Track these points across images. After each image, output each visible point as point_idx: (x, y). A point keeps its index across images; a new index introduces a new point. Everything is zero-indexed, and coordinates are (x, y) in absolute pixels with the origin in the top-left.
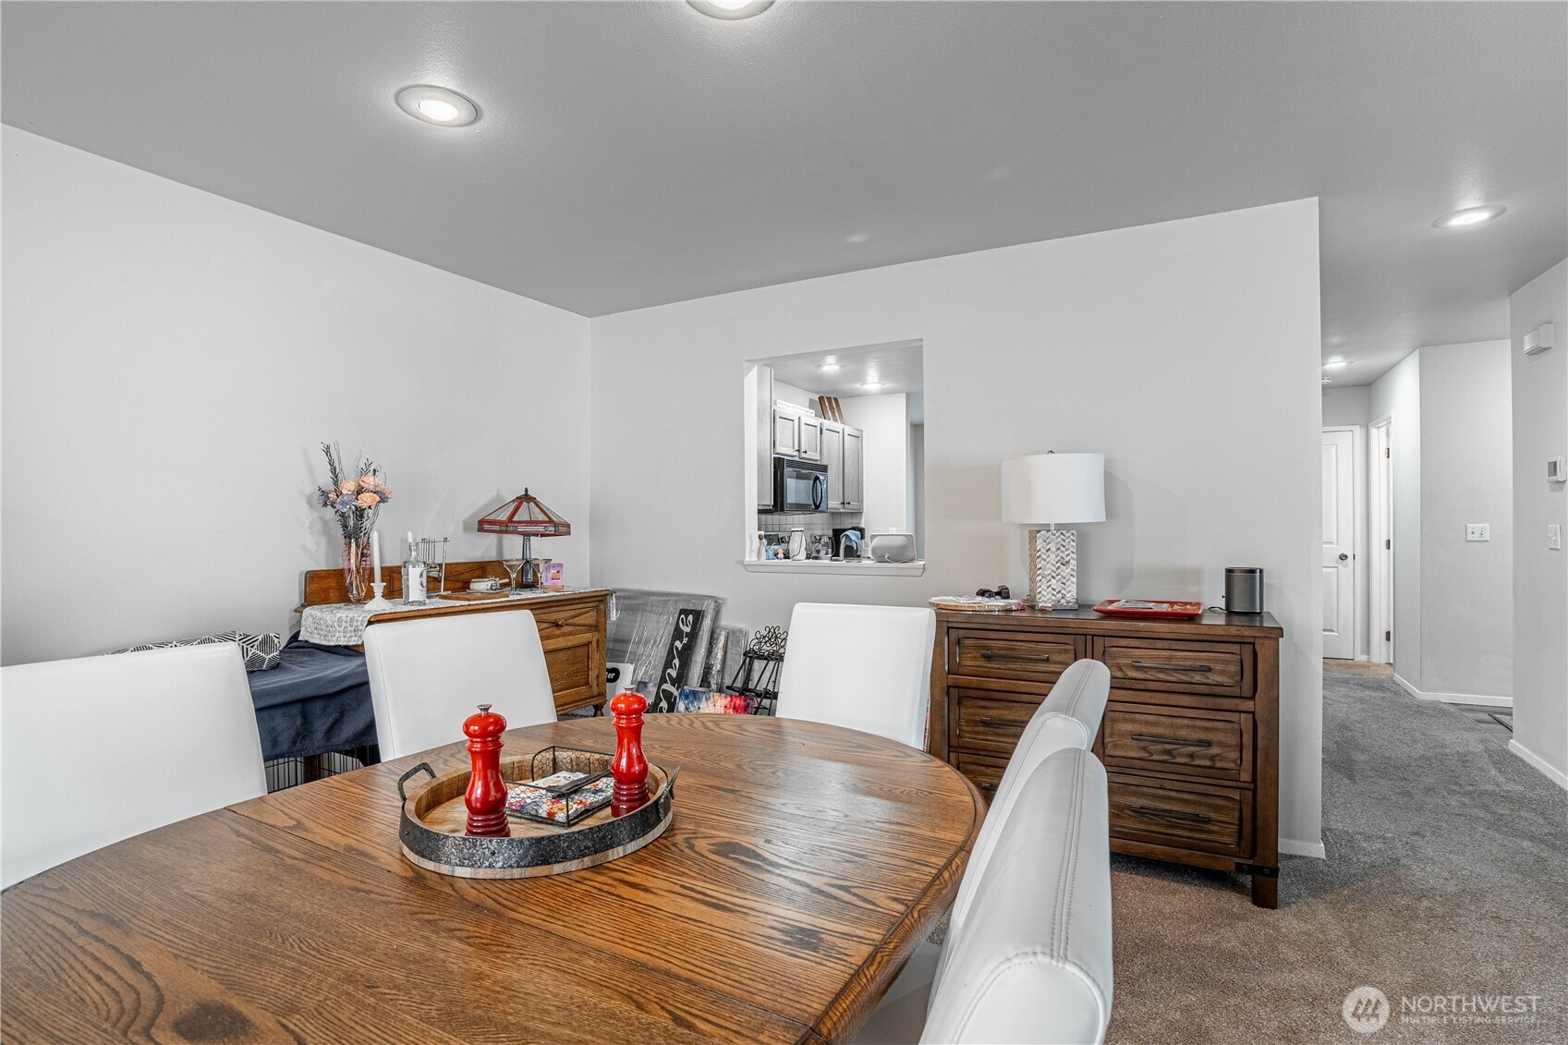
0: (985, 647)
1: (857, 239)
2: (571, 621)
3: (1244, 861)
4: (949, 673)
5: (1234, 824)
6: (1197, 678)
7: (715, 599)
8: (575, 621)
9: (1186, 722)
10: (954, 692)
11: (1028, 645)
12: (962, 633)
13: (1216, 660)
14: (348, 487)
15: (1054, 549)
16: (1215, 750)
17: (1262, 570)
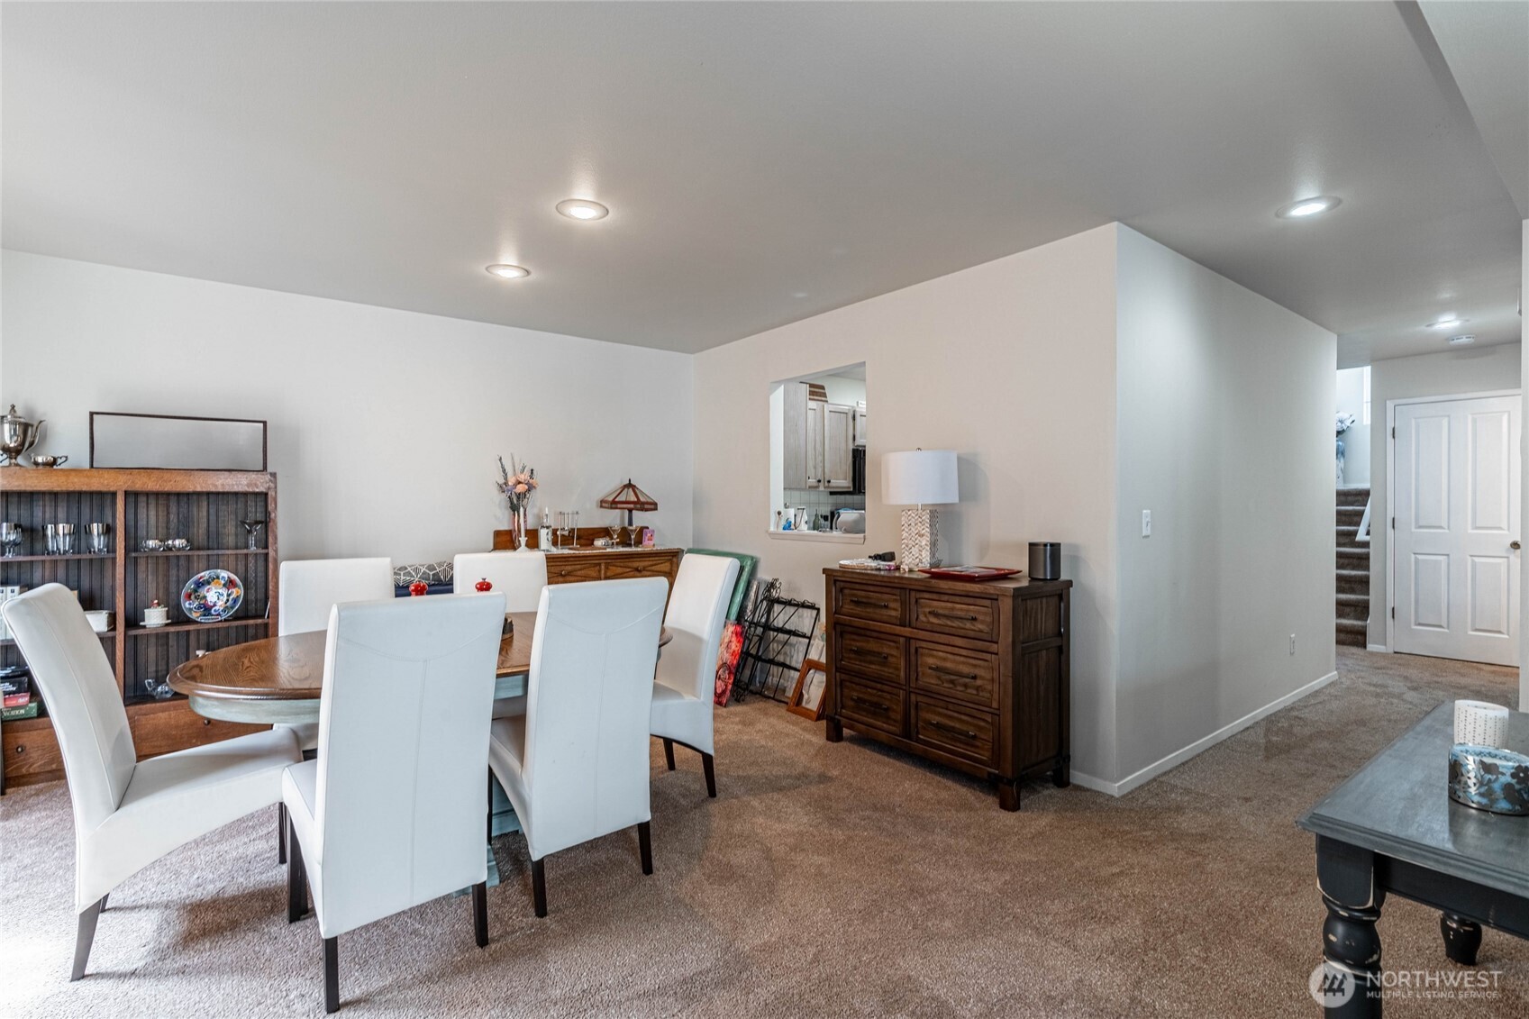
0: (853, 595)
1: (800, 295)
2: (650, 568)
3: (993, 770)
4: (836, 613)
5: (988, 741)
6: (968, 625)
7: (752, 558)
8: (653, 568)
9: (962, 659)
10: (838, 628)
11: (877, 595)
12: (842, 584)
13: (979, 612)
14: (511, 481)
15: (913, 524)
16: (979, 682)
17: (1059, 544)
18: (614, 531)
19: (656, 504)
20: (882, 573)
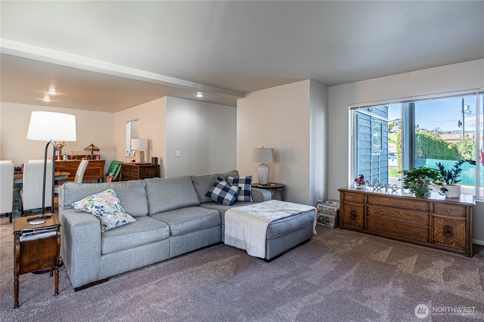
12: (123, 167)
17: (157, 158)
18: (86, 156)
19: (99, 150)
20: (131, 164)
